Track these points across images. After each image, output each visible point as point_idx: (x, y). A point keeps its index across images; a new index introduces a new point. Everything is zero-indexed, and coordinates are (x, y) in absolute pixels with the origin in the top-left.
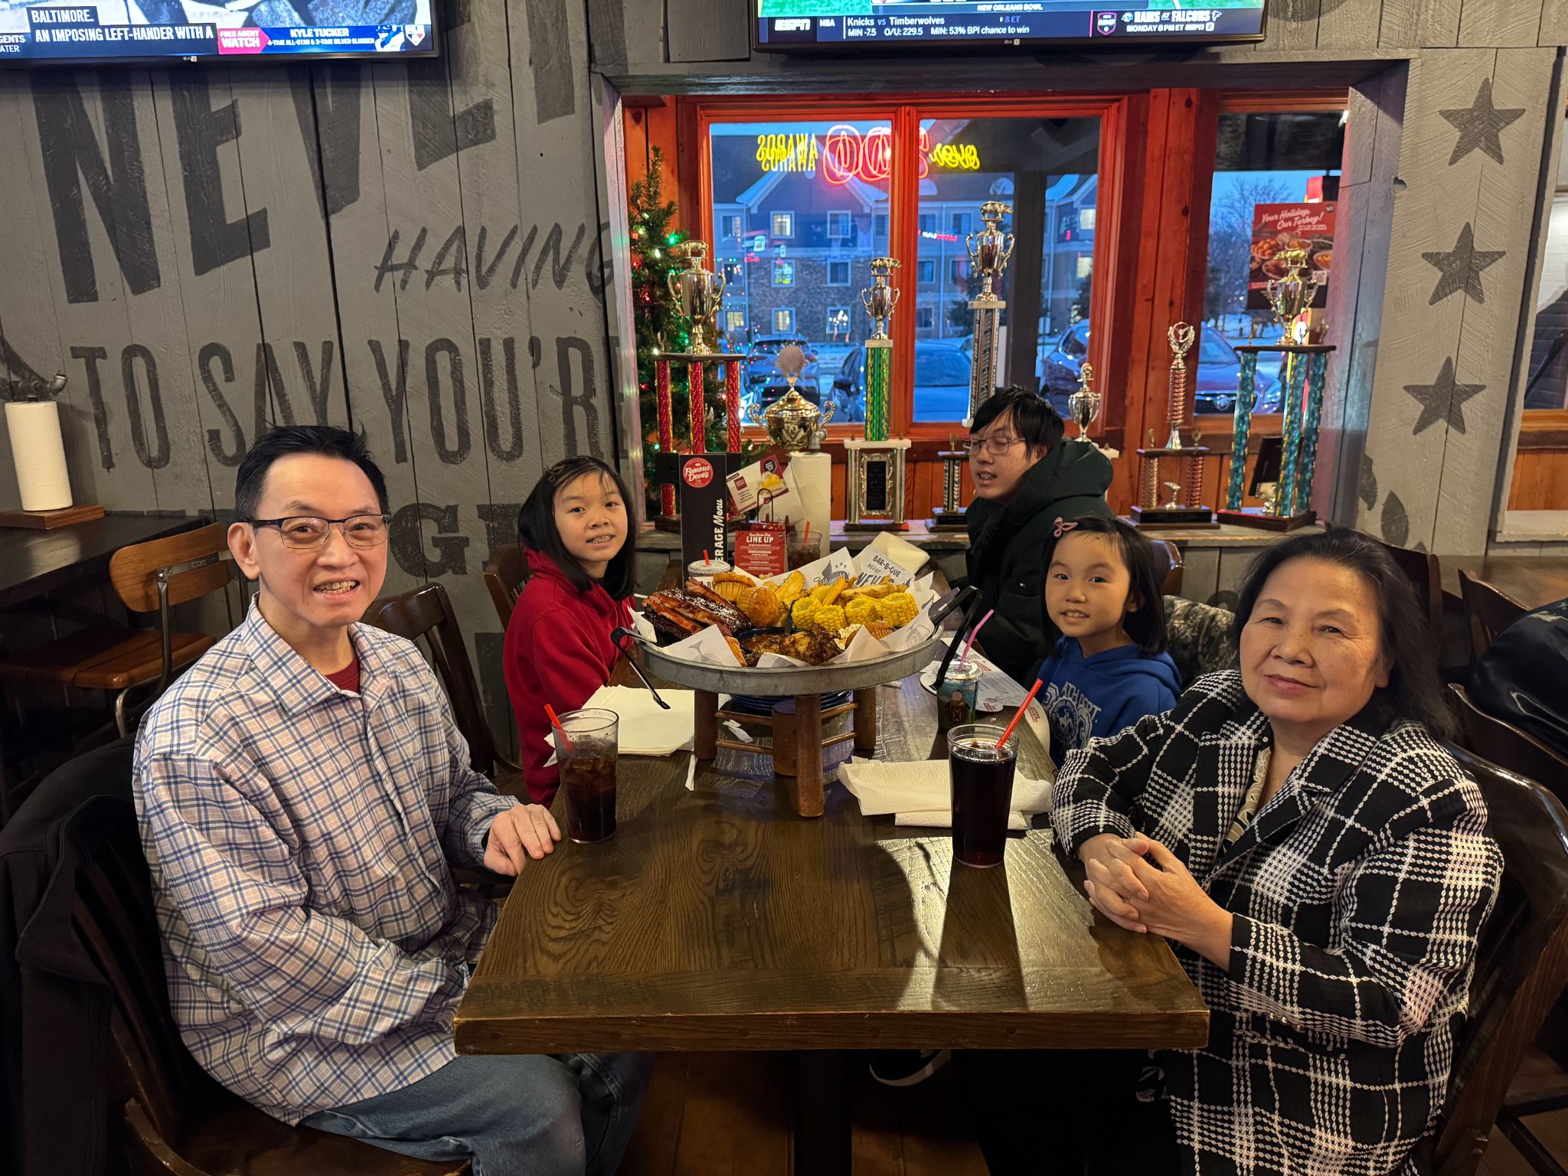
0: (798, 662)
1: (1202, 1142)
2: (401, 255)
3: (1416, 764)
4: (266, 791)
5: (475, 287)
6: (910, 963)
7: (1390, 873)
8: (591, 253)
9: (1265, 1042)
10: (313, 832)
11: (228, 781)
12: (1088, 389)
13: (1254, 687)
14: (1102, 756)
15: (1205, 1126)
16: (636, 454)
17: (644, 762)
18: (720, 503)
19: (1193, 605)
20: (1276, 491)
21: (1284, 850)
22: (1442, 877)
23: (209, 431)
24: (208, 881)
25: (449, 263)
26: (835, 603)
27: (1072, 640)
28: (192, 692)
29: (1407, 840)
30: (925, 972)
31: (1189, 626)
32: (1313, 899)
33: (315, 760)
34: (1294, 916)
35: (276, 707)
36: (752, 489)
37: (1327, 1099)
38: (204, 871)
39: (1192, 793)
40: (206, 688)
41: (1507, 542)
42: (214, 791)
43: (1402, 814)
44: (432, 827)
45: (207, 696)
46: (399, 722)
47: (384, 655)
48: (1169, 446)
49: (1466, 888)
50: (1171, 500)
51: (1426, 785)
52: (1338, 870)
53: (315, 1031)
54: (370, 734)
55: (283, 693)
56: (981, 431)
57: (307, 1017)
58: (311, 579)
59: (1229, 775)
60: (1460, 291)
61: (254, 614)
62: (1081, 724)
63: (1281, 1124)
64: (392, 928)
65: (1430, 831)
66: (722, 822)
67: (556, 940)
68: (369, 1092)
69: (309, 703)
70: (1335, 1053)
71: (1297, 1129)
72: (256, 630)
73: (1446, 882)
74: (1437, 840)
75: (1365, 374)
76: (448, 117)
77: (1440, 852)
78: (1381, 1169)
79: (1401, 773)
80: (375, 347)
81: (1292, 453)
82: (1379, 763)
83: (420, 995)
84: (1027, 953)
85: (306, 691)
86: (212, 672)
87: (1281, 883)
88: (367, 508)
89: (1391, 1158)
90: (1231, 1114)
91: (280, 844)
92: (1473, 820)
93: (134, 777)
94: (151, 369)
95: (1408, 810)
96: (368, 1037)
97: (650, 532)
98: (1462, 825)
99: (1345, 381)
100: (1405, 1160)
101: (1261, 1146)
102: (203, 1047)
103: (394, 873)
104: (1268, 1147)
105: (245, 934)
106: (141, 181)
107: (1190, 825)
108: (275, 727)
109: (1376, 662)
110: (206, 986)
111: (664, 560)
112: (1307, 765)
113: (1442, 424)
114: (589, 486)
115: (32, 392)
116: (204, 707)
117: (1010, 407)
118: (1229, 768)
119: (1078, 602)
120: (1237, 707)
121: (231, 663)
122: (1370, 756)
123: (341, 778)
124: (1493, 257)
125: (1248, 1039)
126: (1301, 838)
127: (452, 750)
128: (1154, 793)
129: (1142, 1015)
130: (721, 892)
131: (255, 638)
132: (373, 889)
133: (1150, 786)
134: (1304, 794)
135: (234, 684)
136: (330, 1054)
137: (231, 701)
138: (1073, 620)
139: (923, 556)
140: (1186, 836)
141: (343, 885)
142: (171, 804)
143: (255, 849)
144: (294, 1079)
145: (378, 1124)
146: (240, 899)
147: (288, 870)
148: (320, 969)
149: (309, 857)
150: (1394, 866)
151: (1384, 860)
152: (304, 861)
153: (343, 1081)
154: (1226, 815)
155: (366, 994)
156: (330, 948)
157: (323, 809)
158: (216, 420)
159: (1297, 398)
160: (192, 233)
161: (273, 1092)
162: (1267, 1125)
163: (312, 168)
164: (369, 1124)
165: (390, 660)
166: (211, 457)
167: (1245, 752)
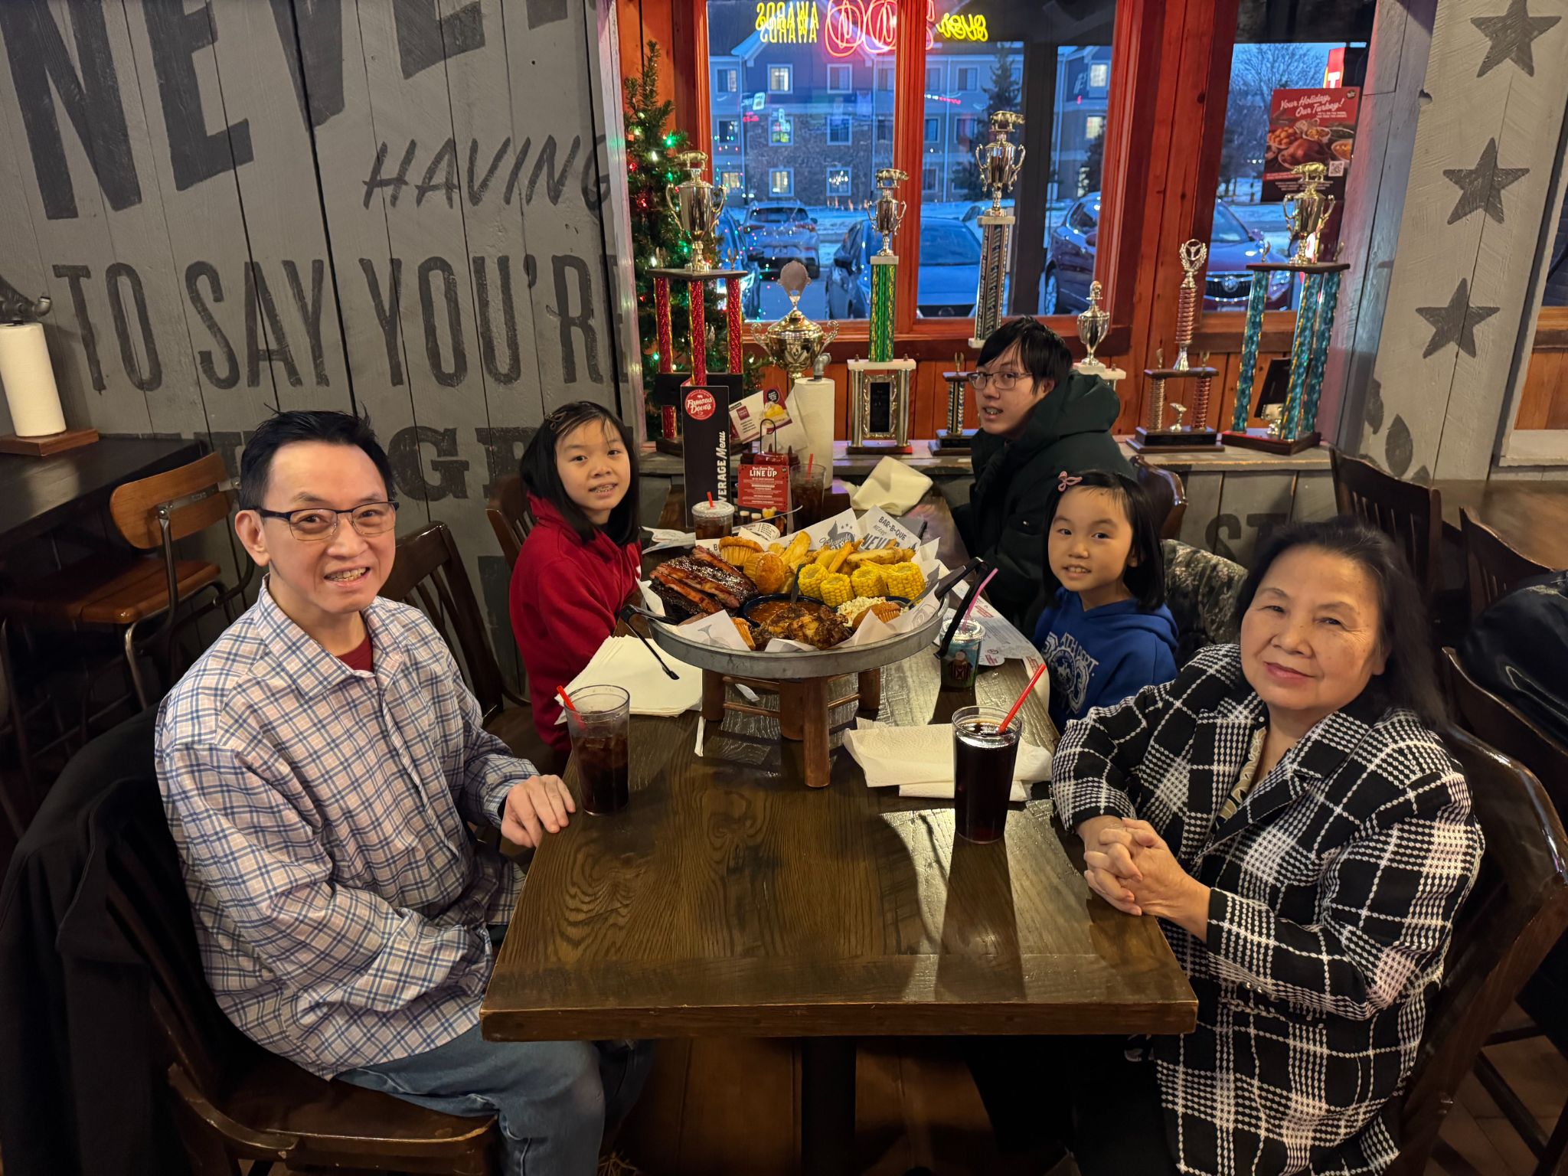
0: (805, 647)
1: (1186, 1107)
2: (390, 170)
3: (1405, 756)
4: (288, 775)
5: (467, 205)
6: (914, 951)
7: (1373, 860)
8: (587, 167)
9: (1248, 1010)
10: (334, 812)
11: (250, 768)
12: (1097, 308)
13: (1252, 670)
14: (1102, 728)
15: (1189, 1091)
16: (635, 369)
17: (653, 723)
18: (723, 436)
19: (1195, 552)
20: (1282, 413)
21: (1274, 831)
22: (1422, 865)
23: (200, 353)
24: (237, 865)
25: (439, 178)
26: (839, 571)
27: (1073, 594)
28: (209, 681)
29: (1392, 828)
30: (928, 960)
31: (1190, 574)
32: (1300, 881)
33: (333, 741)
34: (1281, 895)
35: (292, 691)
36: (755, 419)
37: (1304, 1065)
38: (232, 856)
39: (1189, 767)
40: (223, 676)
41: (1510, 467)
42: (237, 779)
43: (1389, 805)
44: (449, 796)
45: (224, 684)
46: (412, 696)
47: (396, 629)
48: (1176, 366)
49: (1445, 876)
50: (1176, 422)
51: (1413, 778)
52: (1325, 856)
53: (346, 1000)
54: (385, 711)
55: (299, 677)
56: (988, 365)
57: (336, 985)
58: (322, 569)
59: (1225, 754)
60: (1480, 212)
61: (265, 599)
62: (1079, 676)
63: (1260, 1089)
64: (414, 896)
65: (1414, 821)
66: (731, 793)
67: (575, 924)
68: (399, 1053)
69: (325, 687)
70: (1314, 1023)
71: (1274, 1094)
72: (269, 614)
73: (1425, 870)
74: (1420, 830)
75: (1378, 294)
76: (435, 21)
77: (1423, 842)
78: (1351, 1127)
79: (1390, 764)
80: (367, 266)
81: (1299, 376)
82: (1370, 753)
83: (444, 963)
84: (1026, 938)
85: (321, 674)
86: (228, 659)
87: (1270, 863)
88: (374, 495)
89: (1361, 1117)
90: (1213, 1078)
91: (303, 827)
92: (1457, 811)
93: (157, 760)
94: (137, 288)
95: (1395, 802)
96: (397, 1004)
97: (651, 455)
98: (1446, 815)
99: (1357, 300)
100: (1375, 1118)
101: (1240, 1109)
102: (238, 1010)
103: (414, 845)
104: (1247, 1111)
105: (275, 914)
106: (115, 89)
107: (1184, 799)
108: (292, 711)
109: (1373, 653)
110: (238, 956)
111: (667, 484)
112: (1301, 750)
113: (1452, 347)
114: (590, 434)
115: (16, 315)
116: (222, 695)
117: (1018, 340)
118: (1225, 747)
119: (1080, 557)
120: (1235, 684)
121: (246, 648)
122: (1362, 744)
123: (360, 757)
124: (1517, 174)
125: (1233, 1007)
126: (1291, 820)
127: (465, 715)
128: (1151, 766)
129: (1135, 1005)
130: (731, 871)
131: (268, 622)
132: (394, 862)
133: (1147, 759)
134: (1296, 779)
135: (250, 670)
136: (359, 1017)
137: (248, 688)
138: (1075, 575)
139: (926, 482)
140: (1180, 809)
141: (365, 858)
142: (196, 792)
143: (280, 831)
144: (327, 1040)
145: (408, 1082)
146: (268, 882)
147: (312, 850)
148: (348, 943)
149: (332, 834)
150: (1376, 853)
151: (1368, 847)
152: (328, 838)
153: (374, 1043)
154: (1220, 793)
155: (393, 964)
156: (357, 923)
157: (344, 789)
158: (210, 343)
159: (1308, 320)
160: (171, 146)
161: (307, 1051)
162: (1247, 1090)
163: (293, 76)
164: (399, 1081)
165: (402, 634)
166: (203, 378)
167: (1241, 732)
